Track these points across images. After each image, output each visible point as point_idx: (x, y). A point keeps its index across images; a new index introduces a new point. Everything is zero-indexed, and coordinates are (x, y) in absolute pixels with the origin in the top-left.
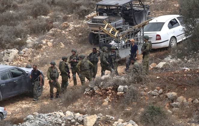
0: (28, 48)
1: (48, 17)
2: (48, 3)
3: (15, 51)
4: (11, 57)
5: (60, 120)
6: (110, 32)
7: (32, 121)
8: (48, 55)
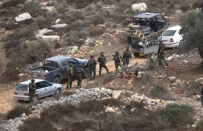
0: (86, 45)
1: (104, 25)
2: (105, 16)
3: (76, 48)
4: (73, 51)
5: (97, 94)
6: (139, 36)
7: (78, 93)
8: (99, 50)
